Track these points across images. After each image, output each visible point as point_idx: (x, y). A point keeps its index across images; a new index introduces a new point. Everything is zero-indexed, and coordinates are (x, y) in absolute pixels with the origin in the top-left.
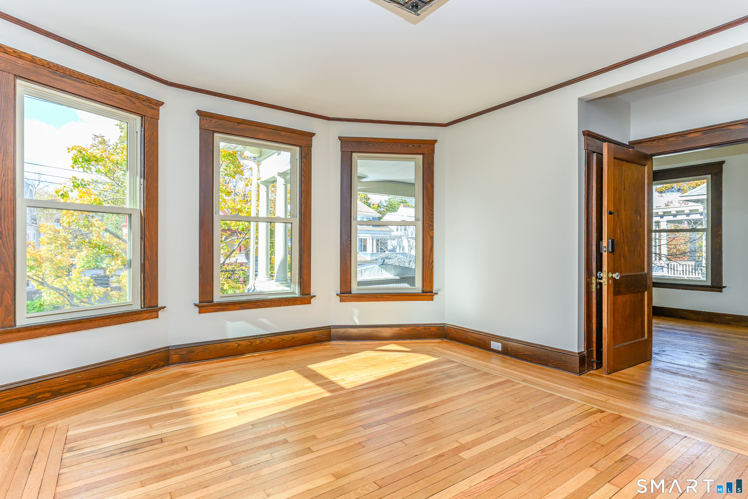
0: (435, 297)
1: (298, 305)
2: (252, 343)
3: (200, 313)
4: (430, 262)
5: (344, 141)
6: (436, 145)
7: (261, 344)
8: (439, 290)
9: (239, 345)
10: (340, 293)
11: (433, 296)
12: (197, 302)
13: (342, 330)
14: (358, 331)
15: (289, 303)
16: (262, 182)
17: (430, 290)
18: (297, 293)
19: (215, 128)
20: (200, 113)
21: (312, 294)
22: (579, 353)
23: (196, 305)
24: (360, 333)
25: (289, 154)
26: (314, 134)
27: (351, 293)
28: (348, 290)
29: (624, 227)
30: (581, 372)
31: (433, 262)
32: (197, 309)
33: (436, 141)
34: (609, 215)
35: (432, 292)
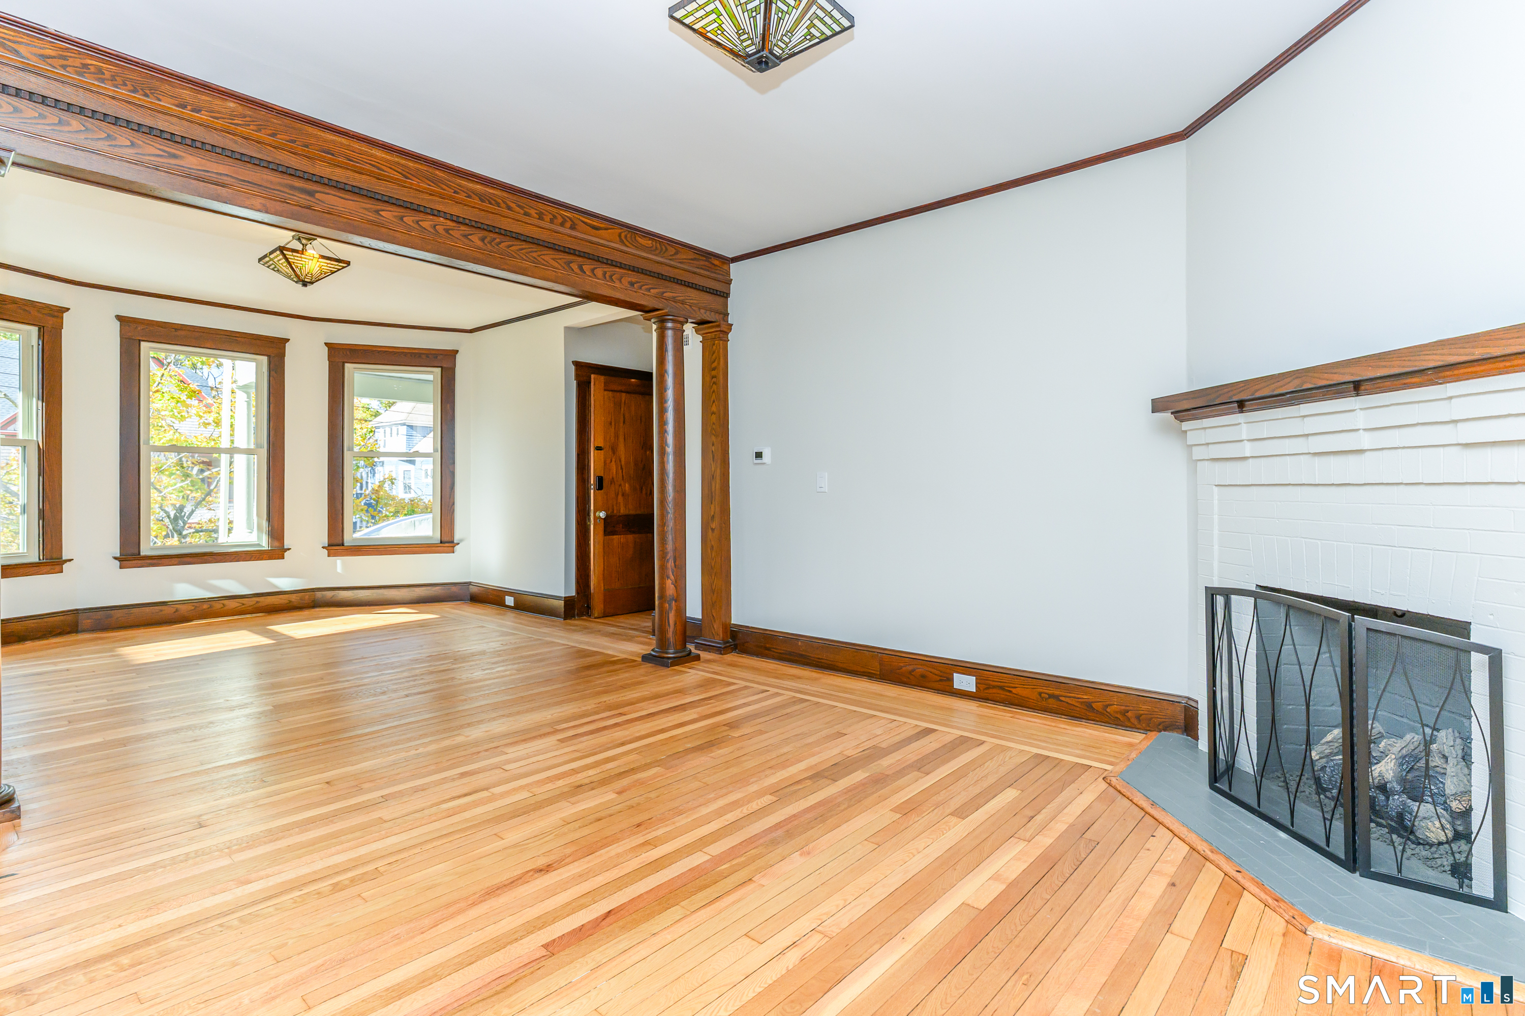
0: (457, 548)
1: (265, 560)
2: (196, 607)
3: (121, 568)
4: (451, 504)
5: (333, 349)
6: (458, 356)
7: (210, 609)
8: (462, 540)
9: (177, 610)
10: (328, 546)
11: (454, 547)
12: (118, 555)
13: (329, 594)
14: (353, 595)
15: (251, 557)
16: (239, 386)
17: (450, 540)
18: (264, 545)
19: (142, 336)
20: (119, 318)
21: (285, 547)
22: (565, 597)
23: (115, 558)
24: (355, 597)
25: (254, 364)
26: (288, 340)
27: (343, 545)
28: (339, 541)
29: (623, 463)
30: (565, 618)
31: (454, 504)
32: (117, 563)
33: (457, 351)
34: (596, 451)
35: (453, 542)
